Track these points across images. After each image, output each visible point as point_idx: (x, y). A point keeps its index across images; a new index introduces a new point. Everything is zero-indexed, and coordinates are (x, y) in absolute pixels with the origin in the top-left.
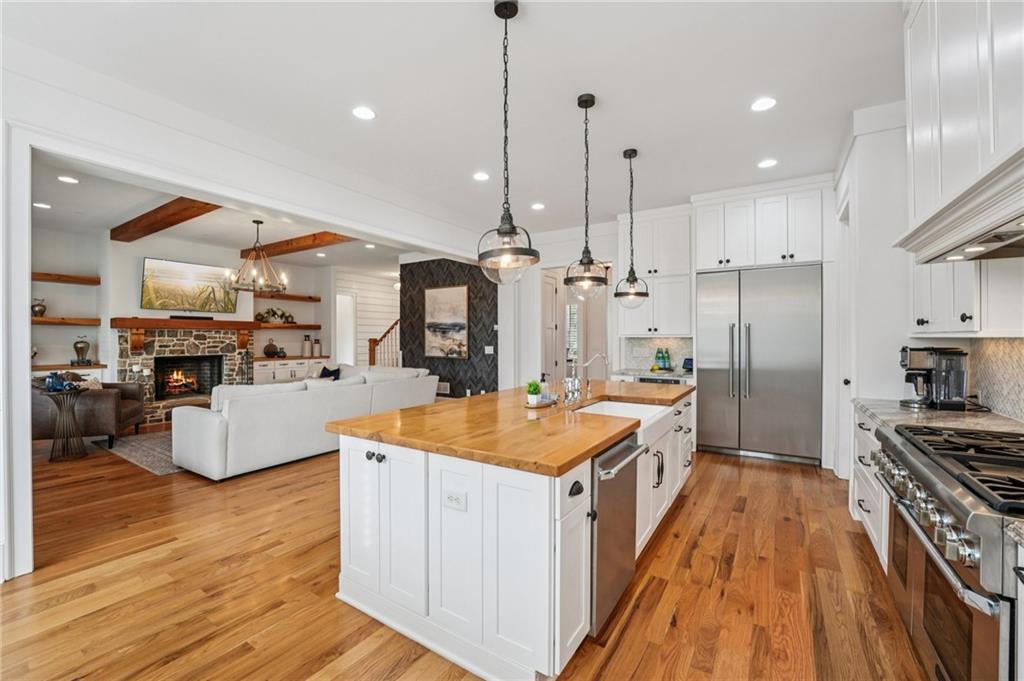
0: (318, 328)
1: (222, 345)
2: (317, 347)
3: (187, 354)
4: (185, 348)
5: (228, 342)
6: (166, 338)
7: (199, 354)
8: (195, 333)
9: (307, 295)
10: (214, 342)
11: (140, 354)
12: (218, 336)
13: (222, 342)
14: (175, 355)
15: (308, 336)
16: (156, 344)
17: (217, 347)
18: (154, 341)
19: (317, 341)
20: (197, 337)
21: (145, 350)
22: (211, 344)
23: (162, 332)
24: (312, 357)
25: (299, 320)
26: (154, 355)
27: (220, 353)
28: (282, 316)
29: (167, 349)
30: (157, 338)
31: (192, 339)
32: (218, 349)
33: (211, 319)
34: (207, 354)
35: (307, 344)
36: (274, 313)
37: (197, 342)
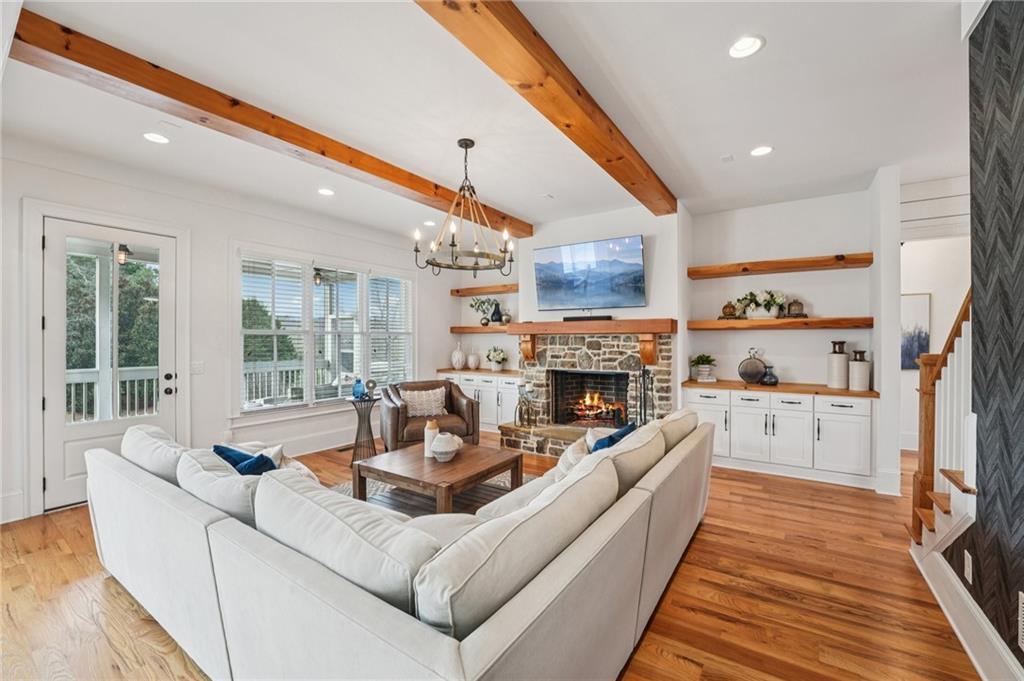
0: (867, 324)
1: (621, 358)
2: (857, 369)
3: (579, 369)
4: (576, 360)
5: (629, 352)
6: (558, 346)
7: (593, 370)
8: (587, 340)
9: (832, 252)
10: (610, 353)
11: (534, 365)
12: (615, 343)
13: (621, 353)
14: (566, 369)
15: (842, 344)
16: (549, 354)
17: (615, 360)
18: (545, 350)
19: (860, 356)
20: (590, 346)
21: (539, 360)
22: (607, 356)
23: (553, 338)
24: (846, 392)
25: (821, 310)
26: (546, 368)
27: (619, 371)
28: (768, 306)
29: (558, 360)
30: (549, 346)
31: (585, 349)
32: (616, 363)
33: (609, 318)
34: (601, 370)
35: (838, 359)
36: (752, 299)
37: (589, 352)
